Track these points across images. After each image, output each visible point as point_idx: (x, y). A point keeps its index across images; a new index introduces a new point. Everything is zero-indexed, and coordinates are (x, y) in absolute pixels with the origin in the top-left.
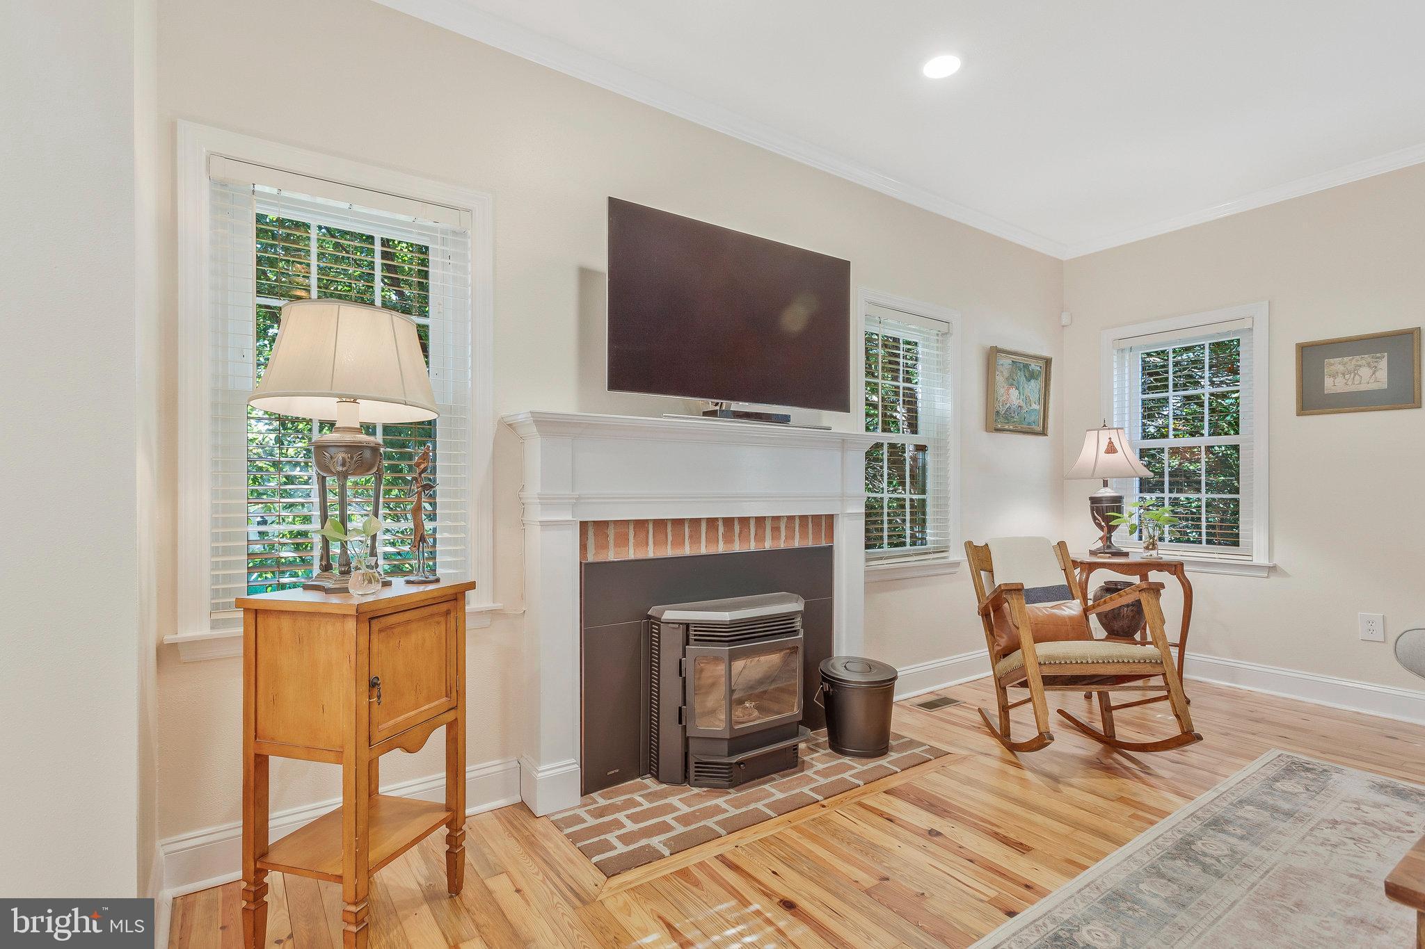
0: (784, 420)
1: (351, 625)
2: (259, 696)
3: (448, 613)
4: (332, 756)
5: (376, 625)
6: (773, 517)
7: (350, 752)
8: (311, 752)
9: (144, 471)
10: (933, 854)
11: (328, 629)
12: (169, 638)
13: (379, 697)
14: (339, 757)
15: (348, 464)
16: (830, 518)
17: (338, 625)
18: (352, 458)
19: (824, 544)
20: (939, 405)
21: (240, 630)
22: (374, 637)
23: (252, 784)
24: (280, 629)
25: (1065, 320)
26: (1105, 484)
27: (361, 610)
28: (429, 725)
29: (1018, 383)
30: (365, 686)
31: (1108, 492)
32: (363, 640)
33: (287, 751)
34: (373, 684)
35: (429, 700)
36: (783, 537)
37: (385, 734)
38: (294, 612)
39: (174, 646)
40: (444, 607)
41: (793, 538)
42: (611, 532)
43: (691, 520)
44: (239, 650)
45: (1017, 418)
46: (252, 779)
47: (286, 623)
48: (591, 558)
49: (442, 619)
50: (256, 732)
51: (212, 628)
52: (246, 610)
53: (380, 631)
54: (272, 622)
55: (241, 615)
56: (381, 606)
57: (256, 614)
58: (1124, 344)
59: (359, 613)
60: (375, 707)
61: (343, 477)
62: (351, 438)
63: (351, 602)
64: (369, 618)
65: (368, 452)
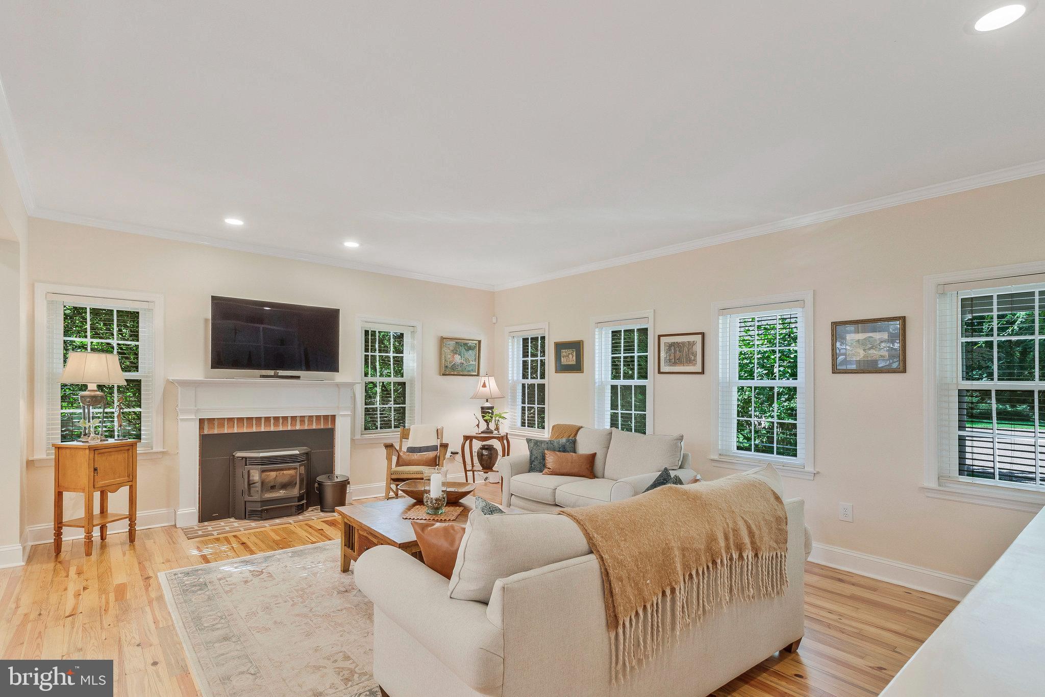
0: (298, 377)
1: (87, 451)
2: (60, 474)
3: (128, 450)
4: (81, 490)
5: (96, 452)
6: (309, 416)
7: (86, 489)
8: (74, 490)
10: (308, 532)
11: (81, 452)
12: (30, 459)
13: (97, 474)
14: (83, 490)
15: (91, 402)
16: (334, 417)
17: (84, 451)
19: (330, 426)
20: (411, 365)
21: (53, 454)
22: (96, 456)
23: (57, 500)
24: (66, 453)
25: (494, 321)
26: (487, 401)
28: (120, 485)
29: (460, 352)
30: (92, 470)
31: (488, 405)
32: (92, 456)
33: (68, 490)
34: (95, 470)
35: (119, 477)
36: (306, 425)
37: (102, 485)
38: (71, 448)
39: (32, 461)
40: (127, 448)
41: (312, 424)
42: (216, 423)
43: (248, 418)
44: (53, 463)
45: (460, 368)
46: (57, 498)
47: (68, 451)
48: (206, 432)
49: (126, 452)
50: (58, 484)
51: (47, 455)
52: (56, 447)
53: (99, 454)
54: (64, 451)
55: (54, 449)
56: (99, 446)
57: (59, 448)
58: (513, 334)
59: (90, 448)
60: (96, 477)
61: (89, 406)
62: (93, 394)
63: (87, 444)
64: (94, 449)
65: (99, 398)
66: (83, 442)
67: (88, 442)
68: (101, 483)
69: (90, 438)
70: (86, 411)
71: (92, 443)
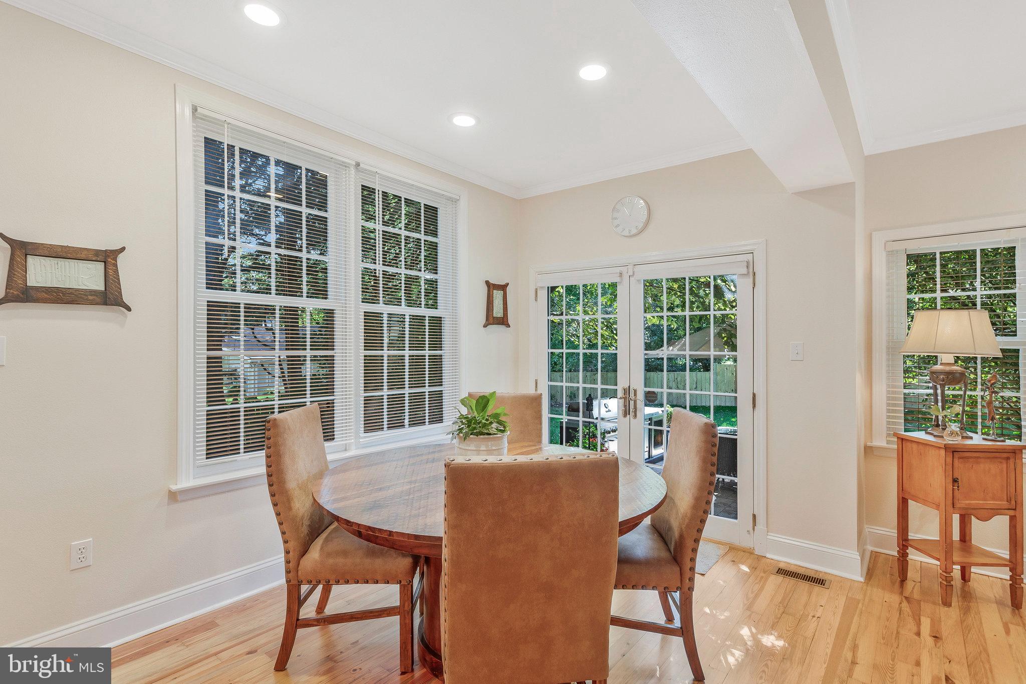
1: (943, 452)
2: (904, 474)
4: (934, 506)
5: (956, 455)
7: (942, 506)
8: (925, 502)
9: (859, 379)
11: (932, 452)
12: (869, 444)
13: (958, 487)
14: (937, 507)
15: (945, 381)
17: (937, 451)
18: (948, 378)
21: (895, 447)
22: (956, 461)
23: (901, 509)
24: (912, 448)
27: (947, 446)
28: (994, 511)
30: (950, 480)
32: (949, 460)
33: (916, 500)
34: (955, 481)
35: (994, 500)
37: (963, 506)
38: (918, 442)
39: (871, 447)
40: (1007, 455)
44: (895, 455)
46: (901, 507)
47: (915, 446)
49: (1005, 461)
50: (902, 487)
51: (887, 444)
52: (898, 438)
53: (959, 458)
54: (909, 444)
55: (896, 440)
56: (959, 447)
57: (902, 440)
59: (947, 447)
60: (956, 492)
61: (943, 386)
62: (948, 368)
63: (939, 441)
64: (953, 451)
65: (958, 375)
66: (935, 436)
67: (942, 437)
68: (963, 503)
69: (946, 432)
70: (939, 391)
71: (949, 440)
